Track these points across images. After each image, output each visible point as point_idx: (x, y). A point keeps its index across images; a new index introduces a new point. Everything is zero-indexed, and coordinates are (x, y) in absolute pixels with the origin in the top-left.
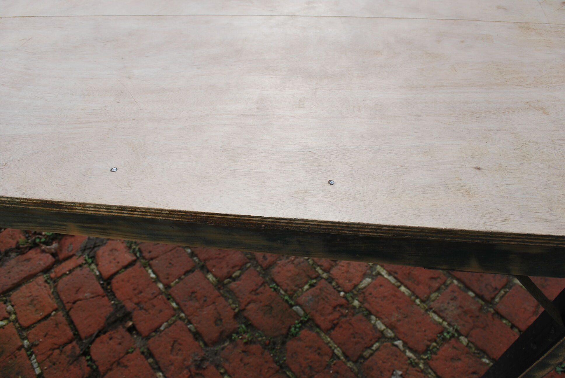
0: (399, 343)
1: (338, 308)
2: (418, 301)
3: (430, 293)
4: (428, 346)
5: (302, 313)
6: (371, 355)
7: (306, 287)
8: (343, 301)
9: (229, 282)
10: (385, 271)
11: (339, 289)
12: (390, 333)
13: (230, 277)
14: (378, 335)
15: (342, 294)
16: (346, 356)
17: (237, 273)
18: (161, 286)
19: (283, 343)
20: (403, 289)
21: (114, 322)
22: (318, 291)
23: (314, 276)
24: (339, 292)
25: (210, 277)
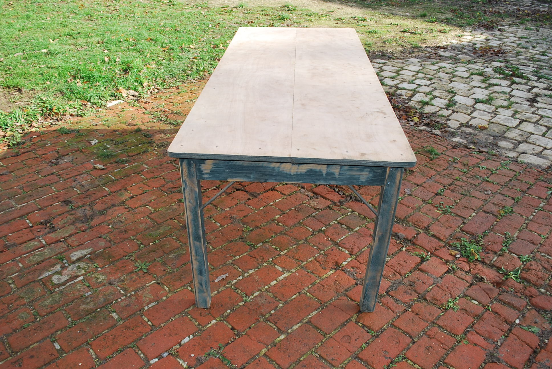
0: (241, 278)
1: (262, 258)
2: (266, 287)
3: (272, 293)
4: (238, 288)
5: (259, 245)
6: (235, 268)
7: (274, 247)
8: (266, 259)
9: (276, 223)
10: (287, 276)
11: (274, 258)
12: (246, 275)
13: (278, 222)
14: (246, 270)
15: (271, 259)
16: (234, 260)
17: (281, 224)
18: (272, 203)
19: (243, 241)
20: (275, 282)
21: (252, 194)
22: (272, 250)
23: (281, 249)
24: (272, 258)
25: (278, 216)
